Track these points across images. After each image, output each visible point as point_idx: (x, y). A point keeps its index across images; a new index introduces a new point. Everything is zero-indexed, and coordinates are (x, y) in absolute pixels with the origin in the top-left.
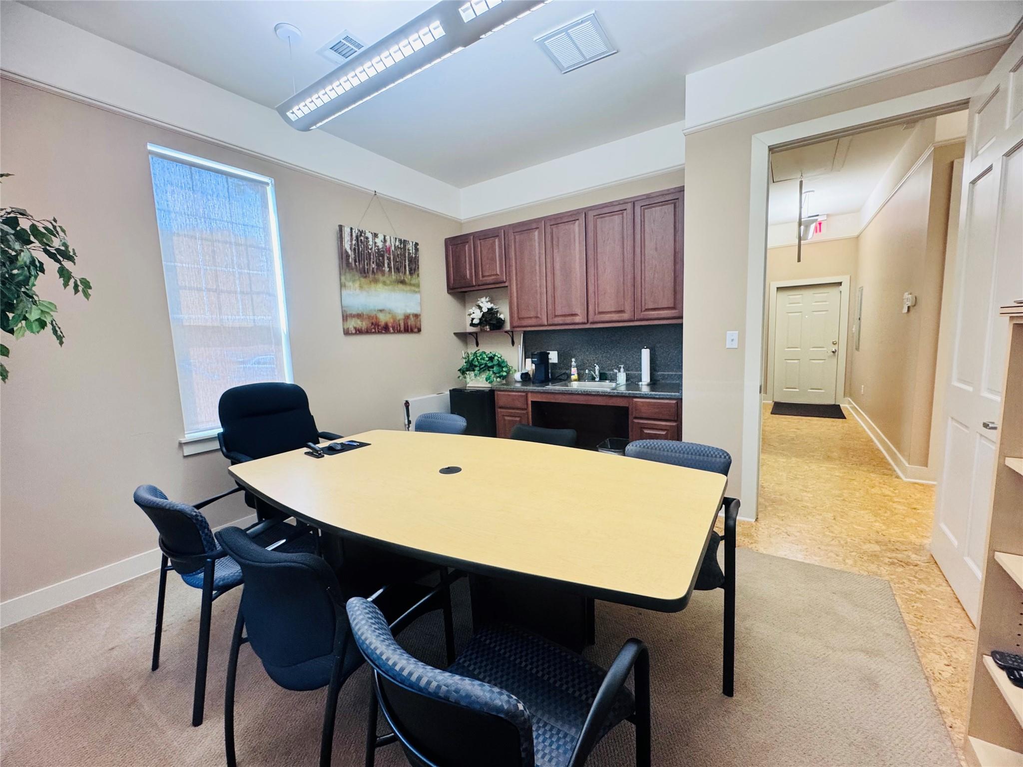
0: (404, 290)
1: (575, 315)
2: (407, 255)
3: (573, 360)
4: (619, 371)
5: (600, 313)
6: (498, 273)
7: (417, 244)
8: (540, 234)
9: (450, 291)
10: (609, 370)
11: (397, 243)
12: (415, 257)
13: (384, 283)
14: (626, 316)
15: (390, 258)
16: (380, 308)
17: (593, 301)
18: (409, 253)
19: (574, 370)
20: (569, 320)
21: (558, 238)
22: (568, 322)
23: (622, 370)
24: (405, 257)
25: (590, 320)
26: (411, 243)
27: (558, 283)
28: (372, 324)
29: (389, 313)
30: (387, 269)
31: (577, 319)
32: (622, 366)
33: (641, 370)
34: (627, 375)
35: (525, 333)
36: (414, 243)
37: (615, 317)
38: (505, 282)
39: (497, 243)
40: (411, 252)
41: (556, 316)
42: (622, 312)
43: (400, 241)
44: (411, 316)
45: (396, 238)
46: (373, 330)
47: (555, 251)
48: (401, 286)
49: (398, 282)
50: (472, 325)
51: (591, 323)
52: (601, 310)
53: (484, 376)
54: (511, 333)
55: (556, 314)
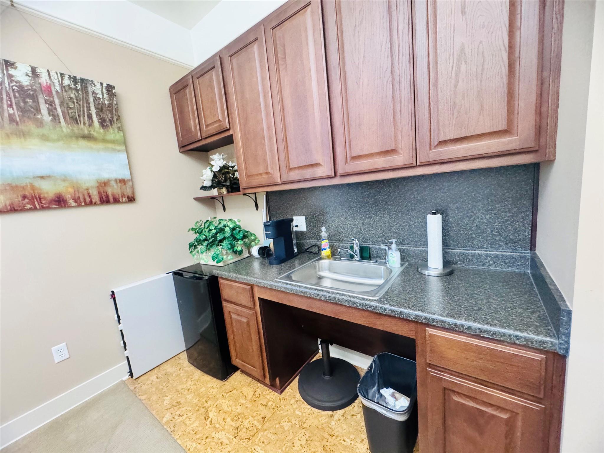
0: (91, 148)
1: (317, 165)
2: (91, 100)
3: (323, 229)
4: (390, 249)
5: (355, 158)
6: (220, 118)
7: (110, 88)
8: (260, 47)
9: (182, 150)
10: (373, 243)
11: (66, 82)
12: (111, 105)
13: (44, 138)
14: (398, 160)
15: (53, 102)
16: (39, 173)
17: (342, 138)
18: (96, 99)
19: (325, 244)
20: (308, 173)
21: (284, 46)
22: (307, 177)
23: (394, 246)
24: (88, 103)
25: (340, 171)
26: (99, 86)
27: (289, 119)
28: (24, 197)
29: (64, 180)
30: (47, 118)
31: (320, 172)
32: (394, 241)
33: (425, 244)
34: (402, 252)
35: (268, 194)
36: (105, 85)
37: (380, 162)
38: (229, 130)
39: (214, 78)
40: (100, 96)
41: (291, 169)
42: (392, 151)
43: (74, 79)
44: (113, 183)
45: (62, 75)
46: (29, 206)
47: (282, 73)
48: (83, 143)
49: (77, 138)
50: (204, 188)
51: (341, 176)
52: (354, 154)
53: (212, 253)
54: (253, 196)
55: (291, 167)
